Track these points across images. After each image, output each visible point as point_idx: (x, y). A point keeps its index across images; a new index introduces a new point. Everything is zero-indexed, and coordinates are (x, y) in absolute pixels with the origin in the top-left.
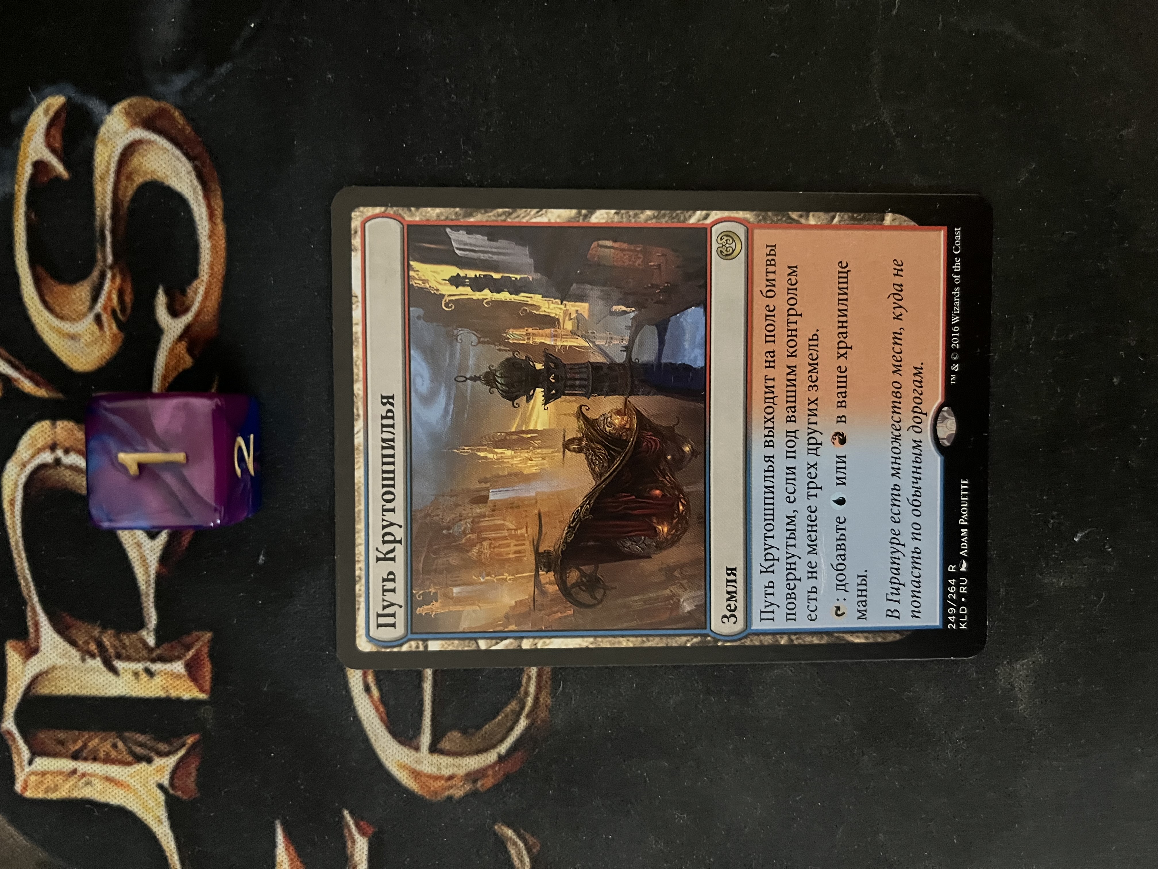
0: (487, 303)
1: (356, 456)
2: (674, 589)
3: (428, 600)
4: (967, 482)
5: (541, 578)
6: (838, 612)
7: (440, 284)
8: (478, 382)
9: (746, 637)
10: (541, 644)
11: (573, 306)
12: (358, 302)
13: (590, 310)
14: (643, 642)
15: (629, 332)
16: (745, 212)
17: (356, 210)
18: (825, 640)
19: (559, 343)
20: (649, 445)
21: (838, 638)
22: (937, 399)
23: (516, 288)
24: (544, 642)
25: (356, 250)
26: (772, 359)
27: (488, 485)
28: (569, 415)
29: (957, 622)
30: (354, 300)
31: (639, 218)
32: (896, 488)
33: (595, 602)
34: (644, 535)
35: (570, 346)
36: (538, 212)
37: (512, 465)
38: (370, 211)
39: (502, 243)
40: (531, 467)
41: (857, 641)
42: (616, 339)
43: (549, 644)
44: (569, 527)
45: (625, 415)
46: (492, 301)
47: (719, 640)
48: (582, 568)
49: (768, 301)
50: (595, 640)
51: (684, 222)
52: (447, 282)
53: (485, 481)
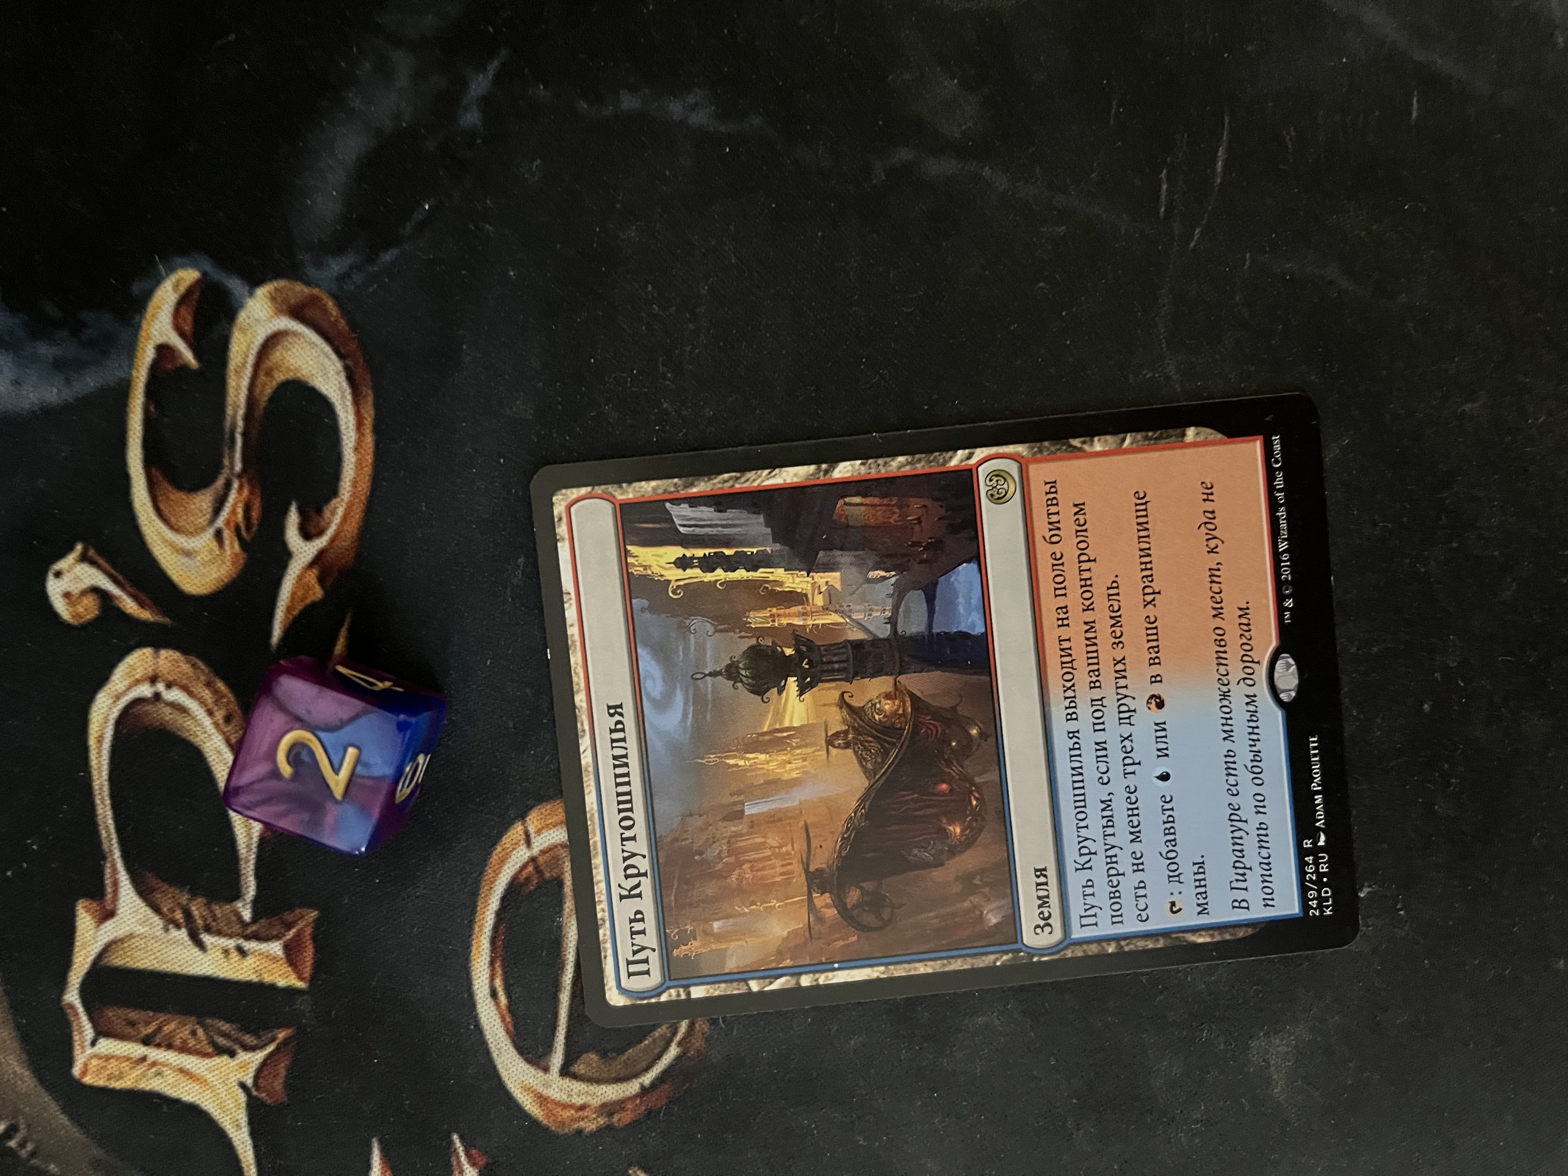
0: (721, 584)
1: (585, 779)
2: (976, 899)
3: (684, 940)
4: (1316, 739)
5: (816, 901)
6: (1173, 908)
7: (665, 569)
8: (720, 677)
9: (1065, 948)
10: (822, 979)
11: (822, 578)
12: (570, 599)
13: (843, 581)
14: (945, 965)
15: (891, 600)
16: (1016, 446)
17: (559, 492)
18: (1161, 944)
19: (810, 622)
20: (929, 732)
21: (1177, 938)
22: (1271, 643)
23: (753, 564)
24: (827, 977)
25: (563, 539)
26: (1065, 616)
27: (742, 797)
28: (830, 705)
29: (1320, 907)
30: (565, 598)
31: (890, 466)
32: (1230, 754)
33: (880, 924)
34: (932, 839)
35: (823, 625)
36: (770, 473)
37: (768, 770)
38: (574, 493)
39: (731, 513)
40: (792, 771)
41: (1200, 940)
42: (878, 610)
43: (832, 979)
44: (843, 838)
45: (896, 699)
46: (726, 582)
47: (1033, 956)
48: (861, 884)
49: (1054, 548)
50: (887, 968)
51: (944, 464)
52: (672, 565)
53: (740, 793)
